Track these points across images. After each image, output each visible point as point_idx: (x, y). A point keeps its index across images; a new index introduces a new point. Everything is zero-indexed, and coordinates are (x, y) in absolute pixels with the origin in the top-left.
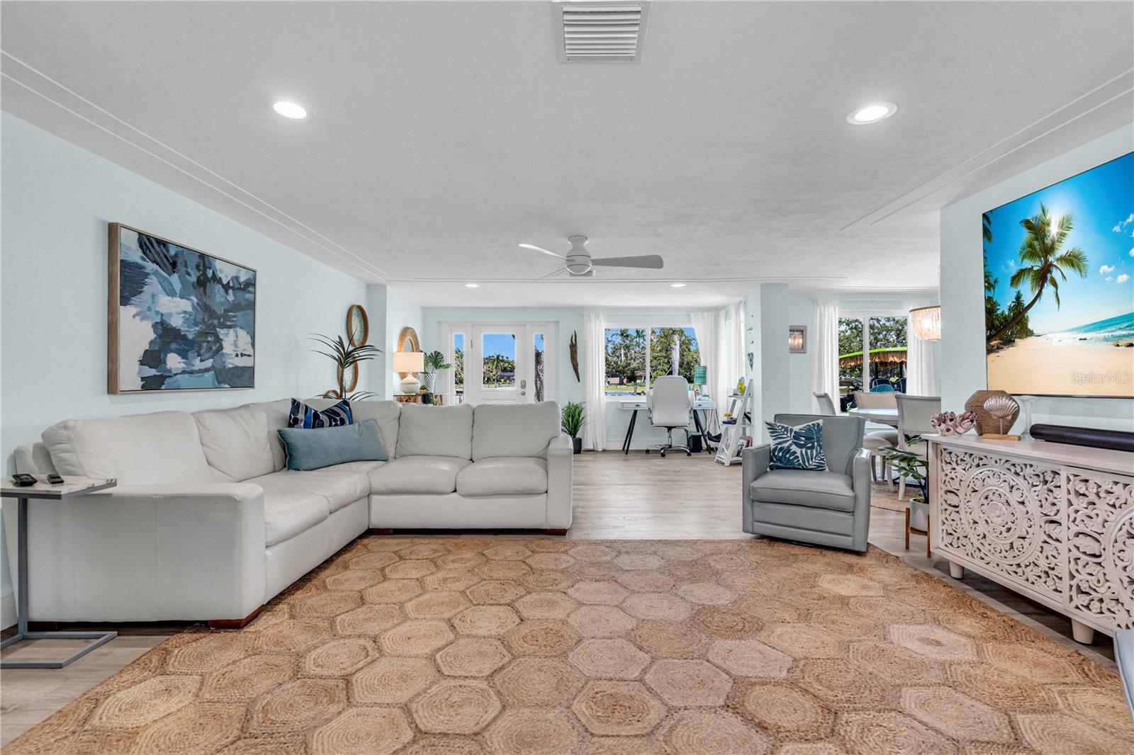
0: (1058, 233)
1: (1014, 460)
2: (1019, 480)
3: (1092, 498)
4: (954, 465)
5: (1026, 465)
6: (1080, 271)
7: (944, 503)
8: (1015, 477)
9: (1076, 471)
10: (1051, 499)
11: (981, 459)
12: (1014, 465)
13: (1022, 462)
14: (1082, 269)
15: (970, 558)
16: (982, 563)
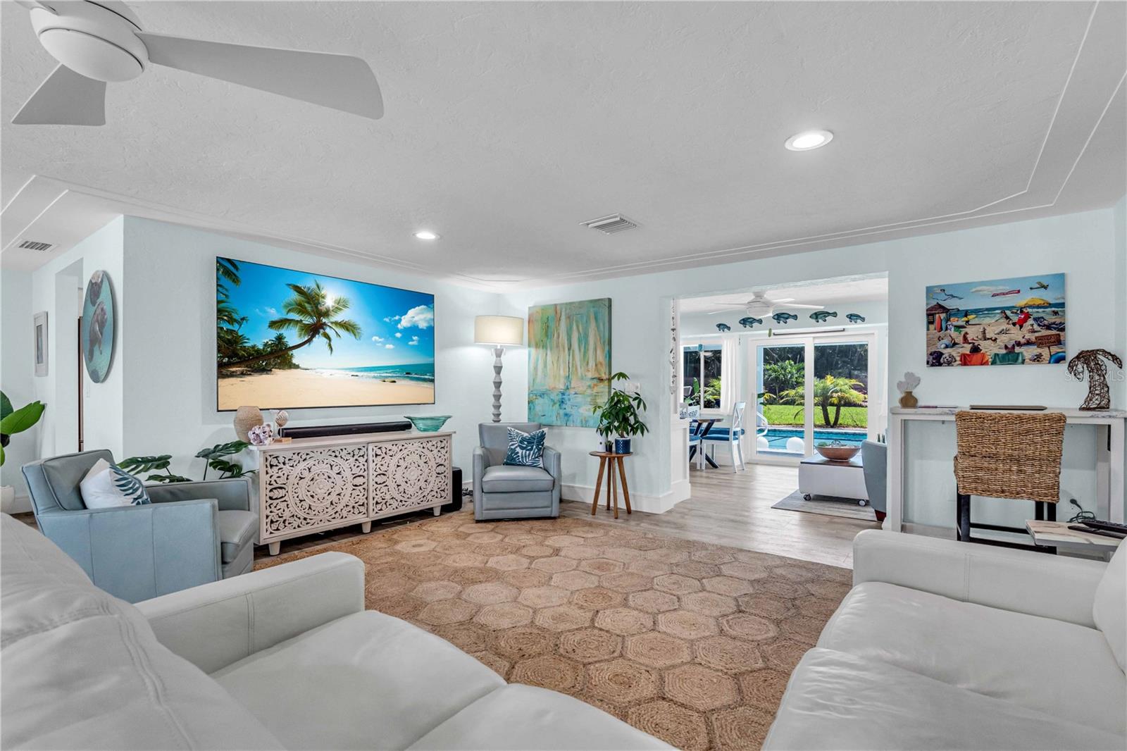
0: (333, 307)
1: (333, 449)
2: (338, 460)
3: (383, 455)
4: (282, 466)
5: (342, 450)
6: (355, 335)
7: (268, 499)
8: (335, 459)
9: (376, 444)
10: (357, 464)
11: (307, 454)
12: (334, 452)
13: (339, 448)
14: (357, 334)
15: (298, 529)
16: (309, 527)
